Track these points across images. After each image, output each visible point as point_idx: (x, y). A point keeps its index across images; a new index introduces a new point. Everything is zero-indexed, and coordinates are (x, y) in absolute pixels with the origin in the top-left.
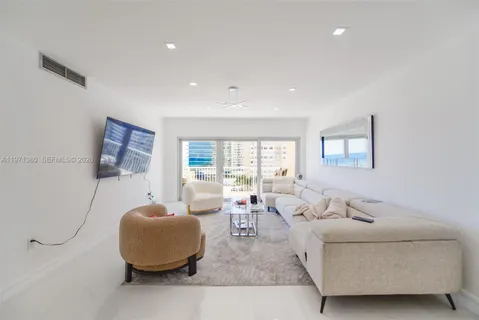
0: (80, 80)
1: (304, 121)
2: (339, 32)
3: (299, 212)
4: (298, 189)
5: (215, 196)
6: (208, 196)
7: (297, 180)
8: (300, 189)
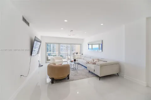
0: (28, 24)
1: (83, 40)
2: (102, 24)
3: (87, 62)
4: (82, 57)
5: (61, 60)
6: (59, 60)
7: (81, 55)
8: (83, 57)
